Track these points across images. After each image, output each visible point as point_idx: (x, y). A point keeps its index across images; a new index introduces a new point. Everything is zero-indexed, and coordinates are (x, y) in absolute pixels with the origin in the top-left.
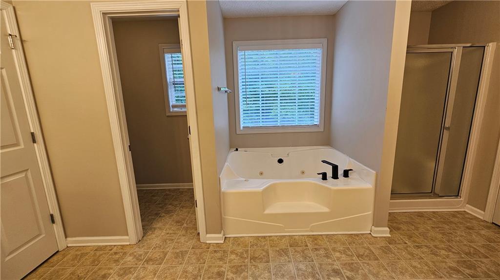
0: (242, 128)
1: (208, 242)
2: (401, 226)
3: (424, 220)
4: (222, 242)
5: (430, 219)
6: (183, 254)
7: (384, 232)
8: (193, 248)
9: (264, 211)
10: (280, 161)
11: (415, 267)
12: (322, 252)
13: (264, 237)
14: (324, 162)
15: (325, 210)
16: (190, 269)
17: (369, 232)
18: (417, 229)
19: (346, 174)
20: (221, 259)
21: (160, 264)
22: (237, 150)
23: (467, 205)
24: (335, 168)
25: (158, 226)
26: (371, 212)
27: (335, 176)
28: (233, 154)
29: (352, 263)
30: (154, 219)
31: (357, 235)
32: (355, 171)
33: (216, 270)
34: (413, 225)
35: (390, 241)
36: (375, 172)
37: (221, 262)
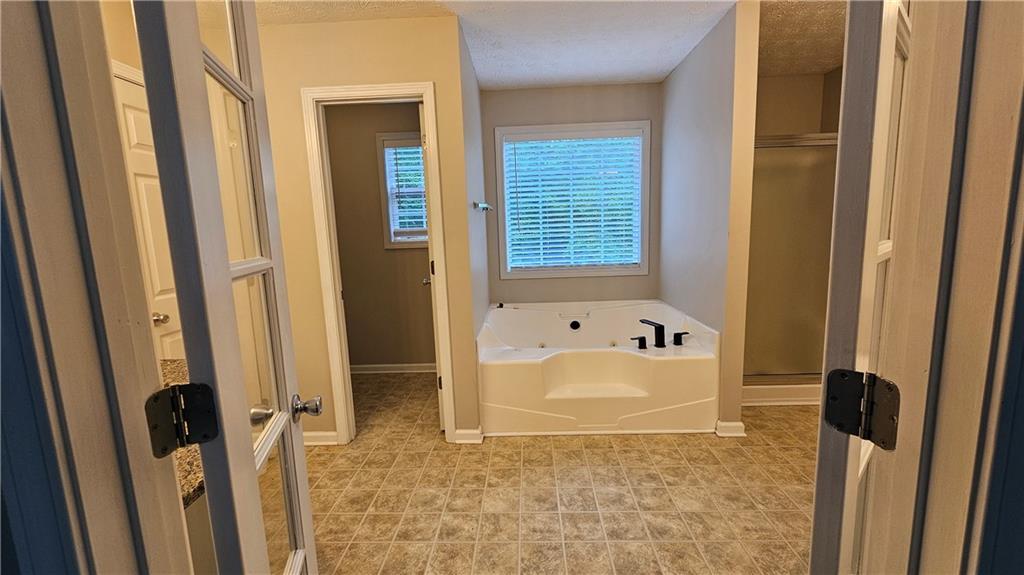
0: (509, 268)
1: (457, 442)
2: (769, 424)
4: (480, 442)
6: (421, 456)
7: (736, 429)
8: (435, 449)
9: (545, 394)
10: (575, 325)
11: (772, 472)
12: (634, 455)
13: (546, 436)
14: (642, 321)
15: (641, 393)
16: (434, 472)
17: (713, 430)
18: (792, 427)
19: (678, 339)
20: (479, 462)
21: (389, 467)
22: (501, 306)
24: (660, 331)
25: (377, 422)
26: (714, 398)
27: (660, 342)
28: (495, 313)
29: (679, 468)
30: (369, 414)
31: (693, 435)
32: (692, 336)
33: (473, 474)
34: (787, 422)
35: (743, 442)
36: (717, 333)
37: (480, 466)
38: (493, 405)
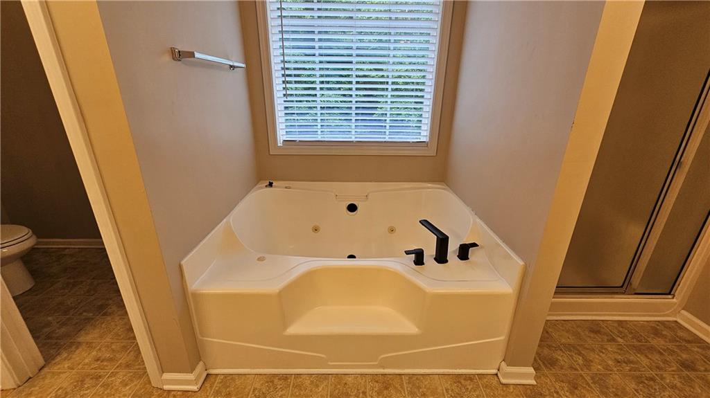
0: (280, 144)
1: (166, 387)
2: (558, 355)
3: (603, 341)
4: (195, 388)
5: (614, 340)
7: (525, 375)
9: (285, 327)
10: (352, 208)
13: (285, 377)
14: (425, 223)
15: (411, 328)
17: (495, 371)
18: (588, 364)
19: (464, 252)
22: (271, 185)
23: (683, 312)
24: (443, 242)
26: (502, 338)
27: (441, 257)
28: (260, 194)
30: (88, 320)
31: (470, 378)
32: (482, 247)
34: (580, 354)
36: (521, 263)
38: (214, 340)
